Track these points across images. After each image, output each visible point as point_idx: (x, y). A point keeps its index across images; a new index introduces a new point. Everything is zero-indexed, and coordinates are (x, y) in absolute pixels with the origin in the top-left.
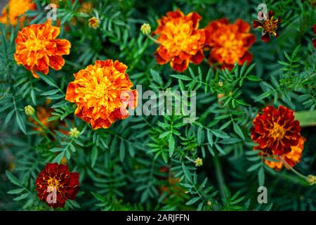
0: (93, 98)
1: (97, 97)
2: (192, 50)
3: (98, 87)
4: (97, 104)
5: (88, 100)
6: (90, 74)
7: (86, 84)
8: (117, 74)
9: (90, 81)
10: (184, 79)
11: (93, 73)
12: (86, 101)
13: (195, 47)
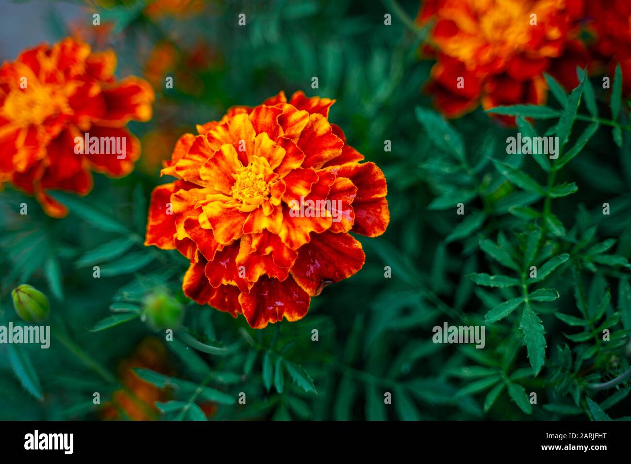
0: (230, 213)
1: (244, 208)
2: (547, 42)
3: (242, 174)
4: (248, 227)
5: (213, 221)
6: (211, 138)
7: (203, 170)
8: (300, 119)
9: (214, 160)
10: (535, 116)
11: (219, 133)
12: (207, 226)
13: (554, 33)
